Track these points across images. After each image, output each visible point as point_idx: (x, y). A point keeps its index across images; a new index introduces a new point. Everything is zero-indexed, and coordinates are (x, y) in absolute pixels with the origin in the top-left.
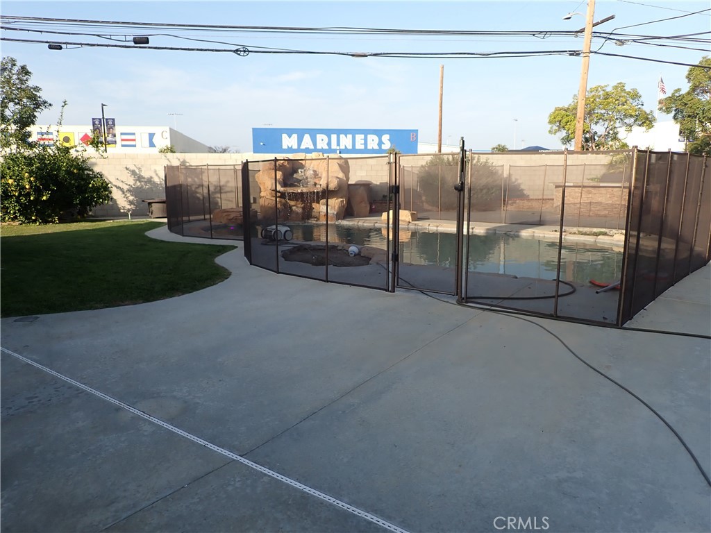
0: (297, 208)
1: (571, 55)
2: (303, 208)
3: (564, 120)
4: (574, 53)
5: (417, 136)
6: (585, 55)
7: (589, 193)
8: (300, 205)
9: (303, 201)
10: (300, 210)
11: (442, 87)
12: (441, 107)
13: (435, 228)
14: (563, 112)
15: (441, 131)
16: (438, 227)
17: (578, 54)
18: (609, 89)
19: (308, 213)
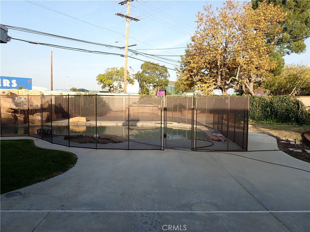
0: (21, 117)
1: (121, 56)
2: (24, 118)
3: (103, 80)
4: (122, 56)
5: (31, 81)
6: (126, 57)
7: (143, 108)
8: (23, 116)
9: (25, 114)
10: (22, 119)
11: (52, 61)
12: (52, 69)
13: (100, 124)
14: (103, 76)
15: (52, 80)
16: (101, 124)
17: (124, 56)
18: (119, 69)
19: (26, 120)
